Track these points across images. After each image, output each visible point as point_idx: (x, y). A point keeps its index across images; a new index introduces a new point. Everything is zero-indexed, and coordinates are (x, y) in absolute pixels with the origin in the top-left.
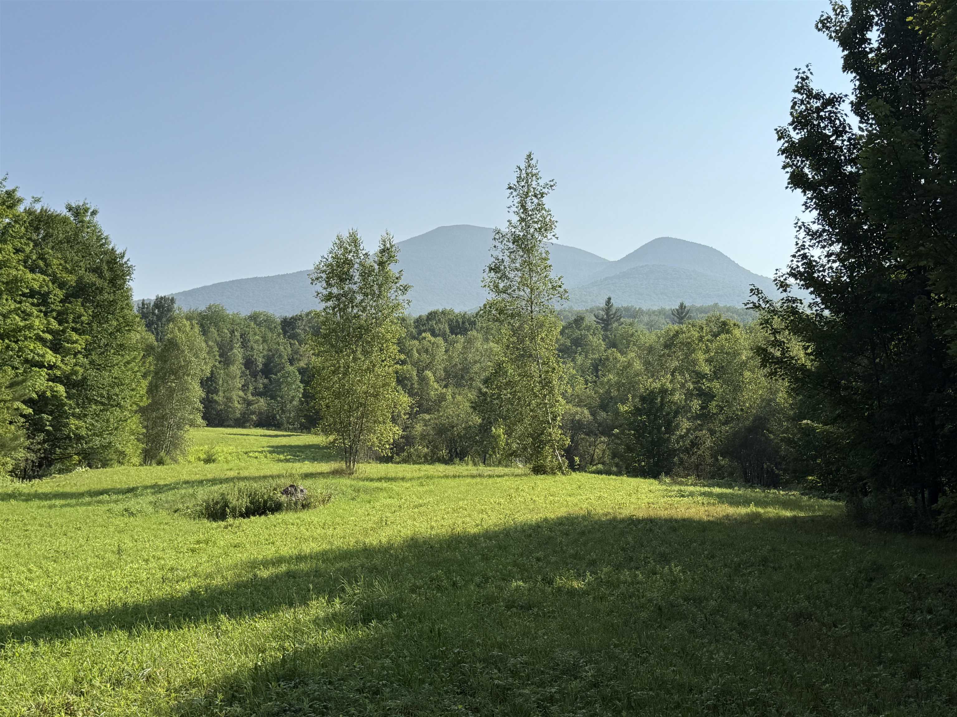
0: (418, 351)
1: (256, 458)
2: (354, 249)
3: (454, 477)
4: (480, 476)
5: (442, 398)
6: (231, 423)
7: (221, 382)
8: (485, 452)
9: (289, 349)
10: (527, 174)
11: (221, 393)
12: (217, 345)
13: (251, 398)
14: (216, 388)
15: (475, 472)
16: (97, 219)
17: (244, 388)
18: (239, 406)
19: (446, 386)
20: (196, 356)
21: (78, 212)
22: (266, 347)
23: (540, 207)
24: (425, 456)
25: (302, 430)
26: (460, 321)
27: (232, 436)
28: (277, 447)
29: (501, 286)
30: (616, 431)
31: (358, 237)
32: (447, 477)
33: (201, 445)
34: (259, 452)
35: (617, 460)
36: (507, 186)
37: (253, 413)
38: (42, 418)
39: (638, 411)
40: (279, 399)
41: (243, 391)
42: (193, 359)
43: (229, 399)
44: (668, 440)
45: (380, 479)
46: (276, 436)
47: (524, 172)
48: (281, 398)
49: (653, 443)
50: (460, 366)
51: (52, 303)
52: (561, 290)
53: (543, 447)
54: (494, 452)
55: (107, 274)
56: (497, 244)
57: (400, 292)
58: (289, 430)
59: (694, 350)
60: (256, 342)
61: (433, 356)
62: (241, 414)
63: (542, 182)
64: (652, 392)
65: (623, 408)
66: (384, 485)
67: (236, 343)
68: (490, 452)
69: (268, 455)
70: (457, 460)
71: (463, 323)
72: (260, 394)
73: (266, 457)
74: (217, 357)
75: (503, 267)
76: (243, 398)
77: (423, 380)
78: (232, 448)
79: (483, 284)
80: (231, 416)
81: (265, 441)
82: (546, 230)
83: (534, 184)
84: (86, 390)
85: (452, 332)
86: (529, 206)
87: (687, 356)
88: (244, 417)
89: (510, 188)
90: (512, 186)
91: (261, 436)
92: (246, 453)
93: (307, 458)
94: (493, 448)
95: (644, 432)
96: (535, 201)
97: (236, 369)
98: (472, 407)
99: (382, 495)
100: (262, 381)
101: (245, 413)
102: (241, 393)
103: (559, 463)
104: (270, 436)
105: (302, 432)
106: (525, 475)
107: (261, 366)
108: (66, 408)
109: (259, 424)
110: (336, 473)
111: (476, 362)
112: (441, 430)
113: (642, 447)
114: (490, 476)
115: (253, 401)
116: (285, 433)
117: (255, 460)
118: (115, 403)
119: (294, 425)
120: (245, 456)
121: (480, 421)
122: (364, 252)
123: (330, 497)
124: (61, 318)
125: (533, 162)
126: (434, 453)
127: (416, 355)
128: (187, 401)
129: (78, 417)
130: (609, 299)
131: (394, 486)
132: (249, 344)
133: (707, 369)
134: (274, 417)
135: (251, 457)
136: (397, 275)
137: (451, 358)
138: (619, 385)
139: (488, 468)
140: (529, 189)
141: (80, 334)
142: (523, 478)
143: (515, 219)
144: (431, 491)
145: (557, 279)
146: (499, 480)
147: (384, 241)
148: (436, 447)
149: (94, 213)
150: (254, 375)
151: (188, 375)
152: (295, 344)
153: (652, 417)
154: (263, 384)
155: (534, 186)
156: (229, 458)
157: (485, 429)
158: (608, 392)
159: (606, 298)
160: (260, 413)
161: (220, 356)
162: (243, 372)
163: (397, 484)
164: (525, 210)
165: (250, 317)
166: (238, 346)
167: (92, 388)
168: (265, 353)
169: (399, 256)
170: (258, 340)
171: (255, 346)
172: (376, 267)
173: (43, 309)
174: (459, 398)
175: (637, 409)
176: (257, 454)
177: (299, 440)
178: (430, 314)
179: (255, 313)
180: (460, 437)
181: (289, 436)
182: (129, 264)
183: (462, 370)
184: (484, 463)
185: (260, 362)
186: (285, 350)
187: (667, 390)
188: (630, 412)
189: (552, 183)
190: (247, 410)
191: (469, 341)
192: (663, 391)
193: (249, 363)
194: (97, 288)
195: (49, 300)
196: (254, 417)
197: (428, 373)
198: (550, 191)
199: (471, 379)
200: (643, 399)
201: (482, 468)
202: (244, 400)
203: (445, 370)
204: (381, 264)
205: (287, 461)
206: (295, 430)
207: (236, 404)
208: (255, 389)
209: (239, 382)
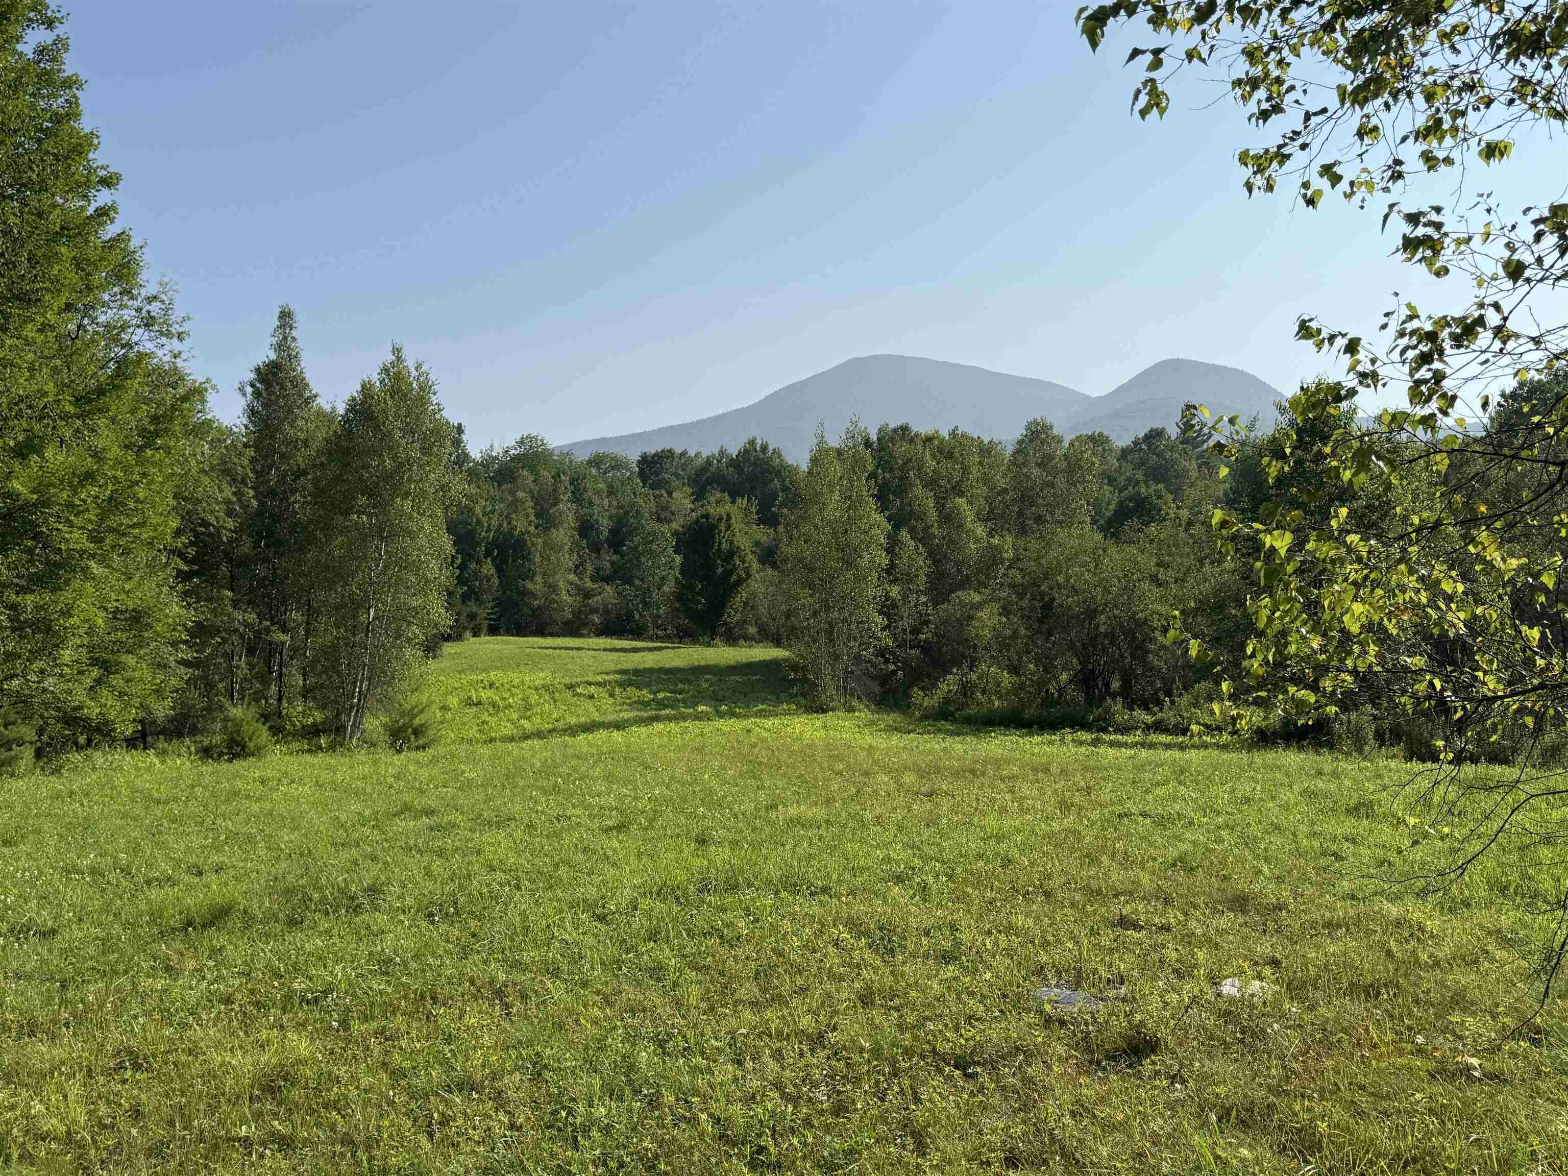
1: (591, 697)
6: (557, 628)
7: (538, 559)
9: (653, 504)
11: (539, 579)
12: (533, 498)
13: (589, 584)
14: (530, 570)
17: (578, 569)
18: (569, 600)
22: (615, 503)
25: (681, 638)
27: (548, 652)
28: (636, 672)
33: (485, 670)
34: (598, 684)
37: (594, 611)
40: (637, 582)
41: (576, 573)
43: (553, 588)
46: (635, 650)
48: (642, 580)
58: (658, 638)
60: (598, 492)
62: (572, 613)
67: (564, 494)
69: (617, 690)
72: (607, 579)
73: (612, 695)
74: (532, 518)
76: (576, 585)
78: (540, 677)
80: (556, 616)
81: (611, 661)
88: (578, 618)
91: (605, 650)
92: (571, 687)
97: (563, 535)
100: (608, 558)
101: (580, 612)
102: (572, 577)
105: (680, 642)
107: (606, 533)
109: (605, 631)
115: (593, 589)
116: (651, 645)
119: (666, 630)
120: (568, 694)
132: (585, 496)
134: (629, 616)
135: (579, 695)
150: (596, 548)
152: (662, 496)
154: (611, 562)
156: (534, 698)
160: (607, 612)
161: (537, 516)
162: (576, 543)
165: (589, 462)
166: (566, 498)
168: (614, 511)
170: (602, 490)
171: (596, 499)
176: (592, 689)
177: (679, 657)
179: (597, 455)
181: (659, 649)
185: (605, 525)
186: (648, 505)
190: (585, 606)
193: (586, 528)
196: (596, 619)
202: (578, 588)
206: (667, 638)
207: (565, 596)
208: (598, 569)
209: (568, 561)
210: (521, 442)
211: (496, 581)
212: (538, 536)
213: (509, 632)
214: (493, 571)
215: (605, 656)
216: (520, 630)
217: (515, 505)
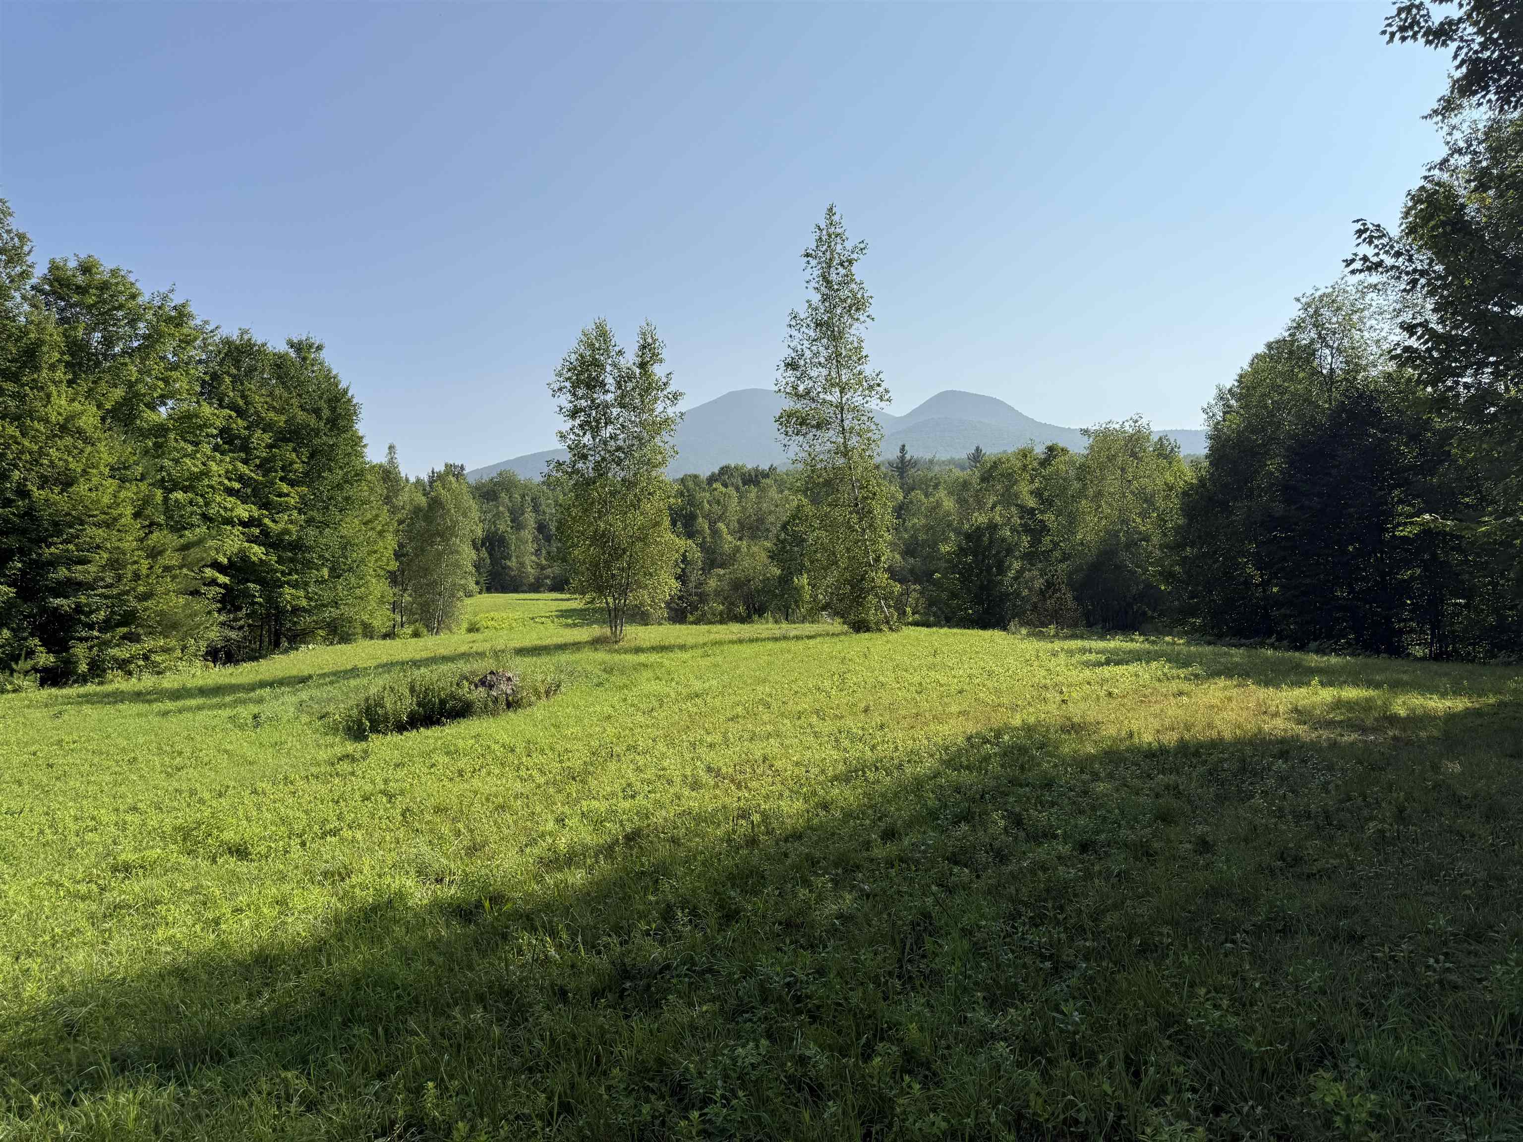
0: (708, 502)
1: (543, 623)
2: (603, 346)
3: (751, 641)
4: (785, 638)
5: (738, 549)
6: (525, 588)
7: (513, 548)
8: (787, 607)
10: (830, 236)
11: (514, 559)
12: (509, 510)
13: (544, 562)
14: (508, 554)
15: (778, 633)
16: (324, 355)
17: (537, 553)
18: (532, 571)
19: (740, 539)
20: (465, 515)
21: (298, 347)
22: (559, 511)
23: (848, 279)
24: (721, 614)
26: (753, 474)
28: (566, 611)
29: (801, 388)
30: (937, 575)
31: (608, 328)
32: (741, 641)
33: (488, 612)
34: (547, 617)
35: (934, 609)
36: (804, 252)
37: (547, 577)
38: (248, 588)
39: (962, 551)
41: (536, 555)
42: (461, 518)
43: (522, 564)
44: (1001, 583)
45: (653, 649)
46: (568, 600)
47: (824, 232)
49: (982, 588)
50: (754, 518)
51: (255, 448)
52: (881, 389)
53: (865, 598)
54: (798, 607)
55: (326, 413)
56: (794, 333)
57: (668, 402)
59: (1016, 481)
60: (548, 506)
61: (725, 508)
62: (534, 579)
63: (849, 245)
64: (978, 528)
65: (945, 548)
66: (653, 657)
68: (793, 606)
69: (556, 620)
70: (755, 617)
71: (756, 476)
72: (554, 558)
73: (553, 622)
74: (509, 523)
75: (802, 362)
77: (715, 532)
78: (517, 615)
79: (776, 389)
80: (525, 581)
81: (555, 606)
82: (858, 309)
83: (839, 248)
84: (304, 552)
85: (744, 484)
86: (833, 277)
87: (1008, 489)
88: (538, 582)
89: (807, 255)
90: (810, 251)
91: (552, 600)
92: (533, 619)
93: (596, 622)
94: (796, 602)
95: (970, 576)
96: (842, 271)
97: (528, 534)
98: (770, 557)
99: (647, 674)
100: (554, 546)
101: (539, 578)
102: (533, 558)
103: (886, 617)
104: (562, 600)
106: (845, 634)
107: (554, 530)
108: (279, 575)
109: (553, 589)
110: (596, 643)
111: (770, 512)
112: (737, 585)
113: (969, 591)
114: (798, 638)
115: (546, 565)
117: (541, 627)
118: (346, 567)
121: (779, 572)
122: (617, 349)
123: (558, 686)
124: (265, 466)
125: (836, 218)
126: (730, 610)
127: (707, 506)
128: (457, 565)
129: (295, 585)
130: (904, 446)
131: (665, 659)
132: (541, 508)
133: (1031, 503)
135: (536, 622)
136: (664, 380)
137: (744, 509)
138: (928, 528)
139: (793, 626)
140: (832, 254)
141: (292, 486)
142: (842, 637)
143: (816, 298)
144: (716, 665)
145: (874, 375)
146: (812, 642)
147: (644, 334)
148: (732, 604)
149: (319, 348)
150: (548, 539)
151: (456, 537)
153: (980, 557)
154: (558, 548)
155: (838, 250)
156: (514, 625)
157: (785, 580)
158: (914, 537)
159: (900, 444)
160: (554, 578)
161: (512, 521)
162: (535, 537)
163: (671, 655)
164: (828, 282)
166: (529, 510)
167: (309, 549)
168: (558, 516)
169: (664, 354)
170: (550, 504)
171: (548, 510)
172: (638, 371)
173: (243, 455)
174: (755, 549)
175: (961, 549)
176: (544, 620)
178: (722, 469)
180: (758, 591)
182: (355, 401)
183: (757, 520)
184: (787, 619)
185: (553, 526)
187: (996, 525)
188: (954, 553)
189: (862, 246)
190: (542, 575)
191: (763, 490)
192: (993, 527)
193: (541, 528)
194: (312, 430)
195: (251, 445)
196: (548, 581)
197: (721, 525)
198: (861, 256)
199: (768, 530)
200: (968, 537)
201: (785, 627)
202: (538, 564)
203: (739, 521)
204: (643, 365)
205: (575, 625)
207: (529, 569)
208: (549, 553)
209: (531, 547)
210: (500, 474)
211: (489, 561)
212: (512, 534)
213: (497, 591)
214: (486, 555)
215: (550, 603)
216: (504, 589)
217: (498, 515)
